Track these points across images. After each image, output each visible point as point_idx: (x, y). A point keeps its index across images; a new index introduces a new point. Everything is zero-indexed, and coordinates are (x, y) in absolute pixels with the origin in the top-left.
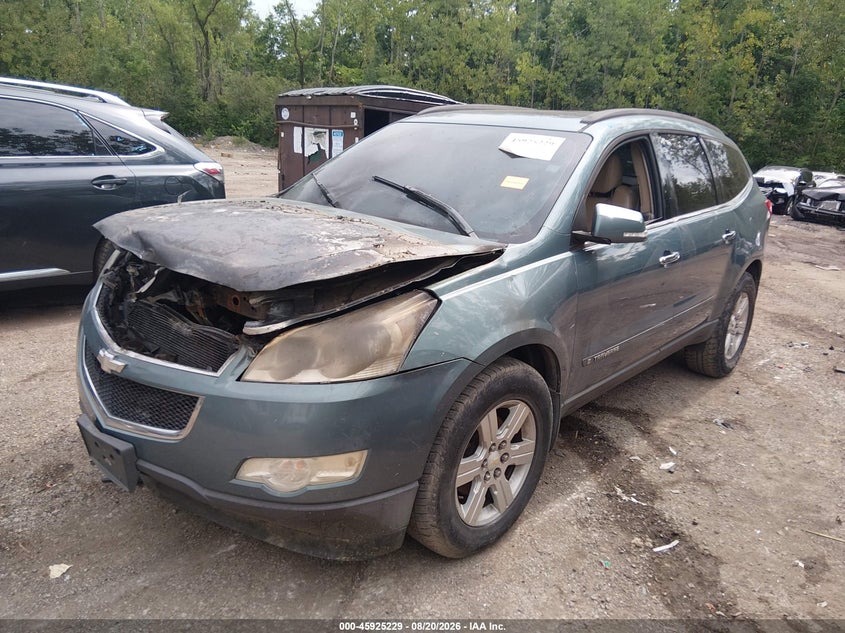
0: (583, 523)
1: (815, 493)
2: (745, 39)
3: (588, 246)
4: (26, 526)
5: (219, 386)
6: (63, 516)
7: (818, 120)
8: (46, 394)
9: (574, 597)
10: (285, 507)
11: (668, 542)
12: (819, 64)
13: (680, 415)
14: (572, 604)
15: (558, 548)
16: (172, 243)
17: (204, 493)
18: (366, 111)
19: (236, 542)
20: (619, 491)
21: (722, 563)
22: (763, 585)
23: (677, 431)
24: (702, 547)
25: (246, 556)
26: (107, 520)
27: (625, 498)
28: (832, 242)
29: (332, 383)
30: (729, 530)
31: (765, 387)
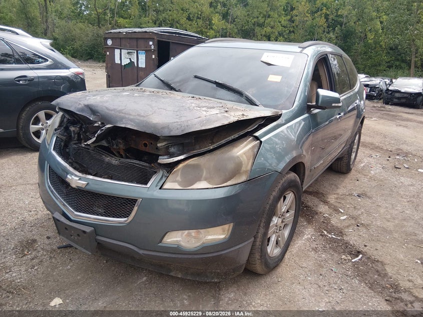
0: (315, 250)
1: (410, 226)
2: (321, 10)
3: (313, 110)
4: (21, 278)
5: (149, 193)
6: (41, 270)
7: (355, 49)
8: (5, 200)
9: (326, 288)
10: (190, 257)
11: (357, 256)
12: (355, 23)
13: (337, 192)
14: (327, 292)
15: (309, 264)
16: (111, 110)
17: (141, 252)
18: (158, 41)
19: (146, 276)
20: (325, 232)
21: (385, 264)
22: (407, 273)
23: (339, 201)
24: (373, 257)
25: (154, 283)
26: (68, 270)
27: (329, 236)
28: (369, 107)
29: (215, 188)
30: (381, 248)
31: (368, 177)
